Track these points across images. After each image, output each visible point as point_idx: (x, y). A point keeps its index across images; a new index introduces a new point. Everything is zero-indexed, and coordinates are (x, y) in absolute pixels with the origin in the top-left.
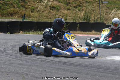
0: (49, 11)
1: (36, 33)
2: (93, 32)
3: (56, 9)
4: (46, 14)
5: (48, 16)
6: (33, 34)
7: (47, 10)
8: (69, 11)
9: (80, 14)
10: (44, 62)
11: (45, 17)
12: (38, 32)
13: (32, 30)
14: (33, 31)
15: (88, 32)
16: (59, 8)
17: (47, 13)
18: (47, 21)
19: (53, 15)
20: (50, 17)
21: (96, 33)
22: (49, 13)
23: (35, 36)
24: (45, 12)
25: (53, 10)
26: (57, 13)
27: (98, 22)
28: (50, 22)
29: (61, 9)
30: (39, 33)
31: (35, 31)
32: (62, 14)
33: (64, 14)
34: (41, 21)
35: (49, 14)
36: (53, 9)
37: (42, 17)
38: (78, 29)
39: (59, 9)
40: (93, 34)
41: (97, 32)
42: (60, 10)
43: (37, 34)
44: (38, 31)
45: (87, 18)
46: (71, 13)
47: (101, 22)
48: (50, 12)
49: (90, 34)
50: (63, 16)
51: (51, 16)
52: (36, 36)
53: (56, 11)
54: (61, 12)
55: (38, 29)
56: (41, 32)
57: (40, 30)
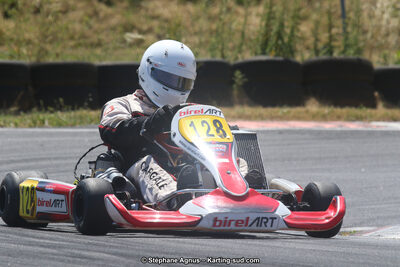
0: (90, 11)
1: (27, 118)
2: (313, 106)
4: (77, 27)
5: (88, 32)
6: (16, 125)
7: (80, 4)
8: (190, 6)
9: (242, 20)
10: (74, 262)
11: (72, 38)
12: (41, 116)
13: (8, 106)
14: (13, 109)
15: (286, 110)
17: (81, 21)
18: (86, 61)
19: (113, 29)
20: (94, 39)
21: (326, 110)
22: (91, 17)
23: (25, 135)
24: (72, 15)
25: (109, 3)
26: (133, 18)
27: (336, 55)
28: (97, 62)
30: (43, 122)
31: (26, 108)
32: (155, 24)
33: (167, 21)
34: (51, 60)
35: (92, 22)
37: (55, 40)
38: (235, 92)
40: (314, 117)
41: (332, 108)
42: (143, 4)
43: (34, 124)
44: (40, 110)
45: (279, 36)
46: (197, 18)
47: (351, 54)
48: (96, 13)
49: (298, 118)
51: (102, 37)
53: (127, 8)
54: (150, 13)
55: (41, 102)
56: (52, 115)
57: (51, 106)
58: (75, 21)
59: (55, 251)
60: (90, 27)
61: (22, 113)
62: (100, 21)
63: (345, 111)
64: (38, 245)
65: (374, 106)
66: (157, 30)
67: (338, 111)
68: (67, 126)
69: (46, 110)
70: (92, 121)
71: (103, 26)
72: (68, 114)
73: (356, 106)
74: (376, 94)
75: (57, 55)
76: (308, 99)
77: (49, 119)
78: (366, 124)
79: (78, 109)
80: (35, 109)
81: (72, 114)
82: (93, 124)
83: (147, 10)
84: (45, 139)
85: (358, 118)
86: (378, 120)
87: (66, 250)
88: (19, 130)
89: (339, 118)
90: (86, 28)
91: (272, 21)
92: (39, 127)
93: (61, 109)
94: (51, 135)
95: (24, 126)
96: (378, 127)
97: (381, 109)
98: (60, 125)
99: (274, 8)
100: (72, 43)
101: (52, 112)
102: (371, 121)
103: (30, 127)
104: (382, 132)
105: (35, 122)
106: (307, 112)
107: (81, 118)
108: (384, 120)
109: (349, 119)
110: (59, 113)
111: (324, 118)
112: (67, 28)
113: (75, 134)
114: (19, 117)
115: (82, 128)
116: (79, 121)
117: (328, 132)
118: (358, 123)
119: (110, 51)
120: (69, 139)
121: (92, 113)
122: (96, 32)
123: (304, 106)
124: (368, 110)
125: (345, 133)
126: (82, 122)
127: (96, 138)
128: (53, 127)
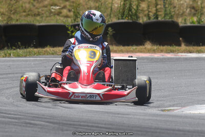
1: (2, 52)
2: (148, 45)
4: (27, 5)
5: (33, 8)
11: (24, 11)
12: (9, 52)
15: (134, 47)
17: (29, 3)
18: (32, 23)
19: (46, 6)
20: (36, 11)
21: (155, 47)
27: (159, 19)
28: (38, 24)
30: (10, 54)
32: (67, 3)
34: (14, 23)
35: (35, 3)
37: (16, 12)
38: (109, 39)
40: (149, 51)
41: (158, 46)
43: (5, 56)
44: (8, 48)
45: (130, 10)
47: (167, 19)
49: (141, 52)
50: (70, 8)
51: (40, 10)
52: (4, 61)
55: (9, 44)
56: (15, 51)
57: (14, 46)
58: (26, 3)
60: (34, 6)
62: (39, 2)
63: (165, 48)
65: (180, 45)
66: (68, 7)
67: (162, 48)
68: (22, 56)
69: (12, 48)
70: (35, 54)
71: (41, 5)
72: (23, 50)
73: (171, 45)
74: (181, 39)
75: (17, 20)
76: (146, 42)
77: (13, 53)
78: (176, 54)
79: (28, 48)
80: (6, 48)
81: (25, 50)
82: (36, 56)
84: (11, 63)
85: (172, 52)
86: (182, 52)
89: (162, 51)
90: (32, 6)
91: (127, 2)
92: (8, 57)
93: (19, 48)
94: (14, 61)
96: (182, 56)
97: (183, 47)
98: (19, 56)
100: (25, 14)
101: (14, 49)
102: (178, 53)
103: (4, 57)
104: (184, 58)
106: (145, 48)
107: (30, 52)
108: (185, 53)
110: (18, 50)
111: (154, 51)
112: (22, 6)
113: (27, 61)
115: (30, 57)
116: (28, 54)
117: (156, 58)
118: (171, 54)
119: (44, 18)
120: (24, 63)
121: (36, 50)
122: (37, 8)
123: (144, 45)
124: (177, 47)
125: (165, 59)
126: (30, 54)
127: (37, 62)
128: (16, 57)
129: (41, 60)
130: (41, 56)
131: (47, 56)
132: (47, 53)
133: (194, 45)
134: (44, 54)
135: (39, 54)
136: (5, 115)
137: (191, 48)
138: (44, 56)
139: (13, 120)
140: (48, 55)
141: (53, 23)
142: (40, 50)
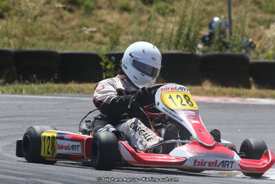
0: (58, 16)
1: (11, 87)
2: (207, 86)
3: (83, 7)
4: (48, 26)
5: (56, 30)
6: (3, 92)
7: (51, 11)
8: (126, 15)
9: (162, 26)
11: (44, 34)
12: (20, 87)
16: (92, 4)
17: (51, 23)
18: (53, 49)
19: (73, 28)
20: (59, 34)
21: (216, 89)
22: (57, 19)
23: (8, 99)
24: (44, 18)
25: (71, 11)
26: (86, 21)
28: (60, 51)
29: (99, 8)
30: (21, 90)
32: (102, 25)
33: (110, 24)
34: (28, 48)
35: (59, 23)
36: (73, 7)
39: (92, 9)
40: (207, 94)
41: (220, 88)
42: (94, 12)
43: (15, 92)
44: (20, 82)
46: (131, 23)
47: (235, 51)
48: (61, 17)
50: (106, 32)
51: (64, 33)
52: (12, 99)
53: (83, 15)
54: (99, 18)
55: (21, 77)
56: (28, 86)
57: (28, 80)
58: (47, 22)
59: (24, 179)
60: (57, 27)
61: (7, 84)
62: (64, 23)
63: (229, 90)
64: (13, 174)
65: (249, 87)
66: (103, 30)
67: (224, 90)
68: (38, 94)
69: (24, 82)
70: (55, 91)
71: (67, 26)
72: (38, 85)
73: (237, 86)
74: (251, 79)
75: (33, 45)
76: (204, 81)
77: (26, 89)
78: (243, 99)
79: (46, 82)
80: (16, 82)
81: (42, 86)
82: (55, 93)
83: (97, 16)
84: (22, 102)
85: (238, 95)
86: (251, 97)
87: (31, 179)
88: (5, 96)
89: (224, 94)
90: (54, 28)
91: (183, 27)
92: (19, 94)
93: (34, 82)
94: (26, 99)
95: (8, 93)
96: (251, 101)
97: (254, 89)
98: (33, 93)
99: (186, 19)
100: (44, 37)
101: (28, 84)
102: (247, 97)
103: (13, 93)
104: (253, 105)
105: (16, 90)
106: (203, 90)
107: (48, 89)
108: (255, 97)
109: (232, 95)
110: (33, 85)
111: (214, 94)
112: (41, 27)
113: (44, 100)
114: (5, 87)
115: (47, 95)
116: (45, 91)
117: (216, 104)
118: (237, 98)
119: (69, 44)
120: (39, 102)
121: (56, 86)
122: (61, 30)
123: (201, 85)
124: (245, 90)
125: (228, 105)
126: (48, 91)
127: (57, 103)
128: (29, 94)
129: (62, 100)
130: (63, 94)
131: (71, 95)
132: (71, 91)
133: (268, 88)
134: (67, 92)
135: (60, 91)
136: (9, 171)
137: (264, 92)
138: (67, 94)
139: (20, 179)
140: (71, 93)
141: (81, 51)
142: (62, 86)
